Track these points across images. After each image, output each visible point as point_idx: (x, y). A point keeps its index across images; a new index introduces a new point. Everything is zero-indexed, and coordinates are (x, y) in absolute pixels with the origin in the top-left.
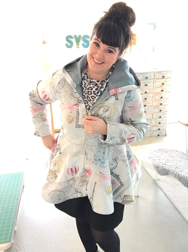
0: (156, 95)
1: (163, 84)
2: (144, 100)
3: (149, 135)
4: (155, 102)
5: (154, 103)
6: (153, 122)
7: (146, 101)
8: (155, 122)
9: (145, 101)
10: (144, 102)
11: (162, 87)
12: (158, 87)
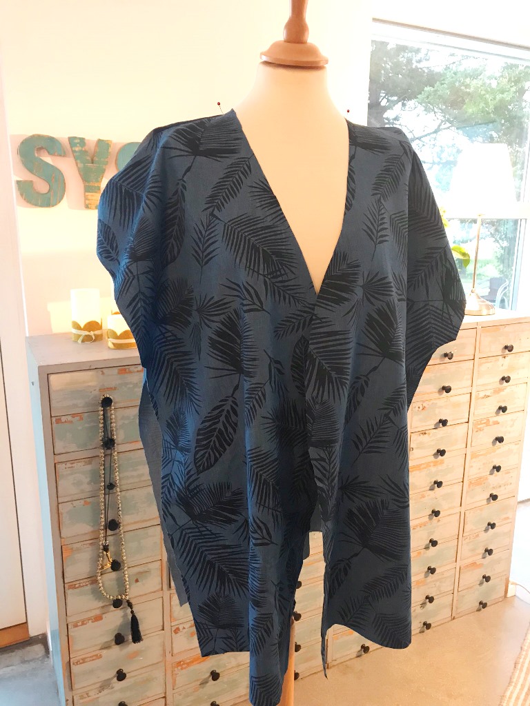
0: (480, 430)
1: (506, 379)
2: (432, 458)
3: (446, 613)
4: (474, 460)
5: (472, 467)
6: (465, 551)
7: (442, 462)
8: (473, 550)
9: (435, 464)
10: (433, 469)
11: (502, 393)
12: (488, 393)
